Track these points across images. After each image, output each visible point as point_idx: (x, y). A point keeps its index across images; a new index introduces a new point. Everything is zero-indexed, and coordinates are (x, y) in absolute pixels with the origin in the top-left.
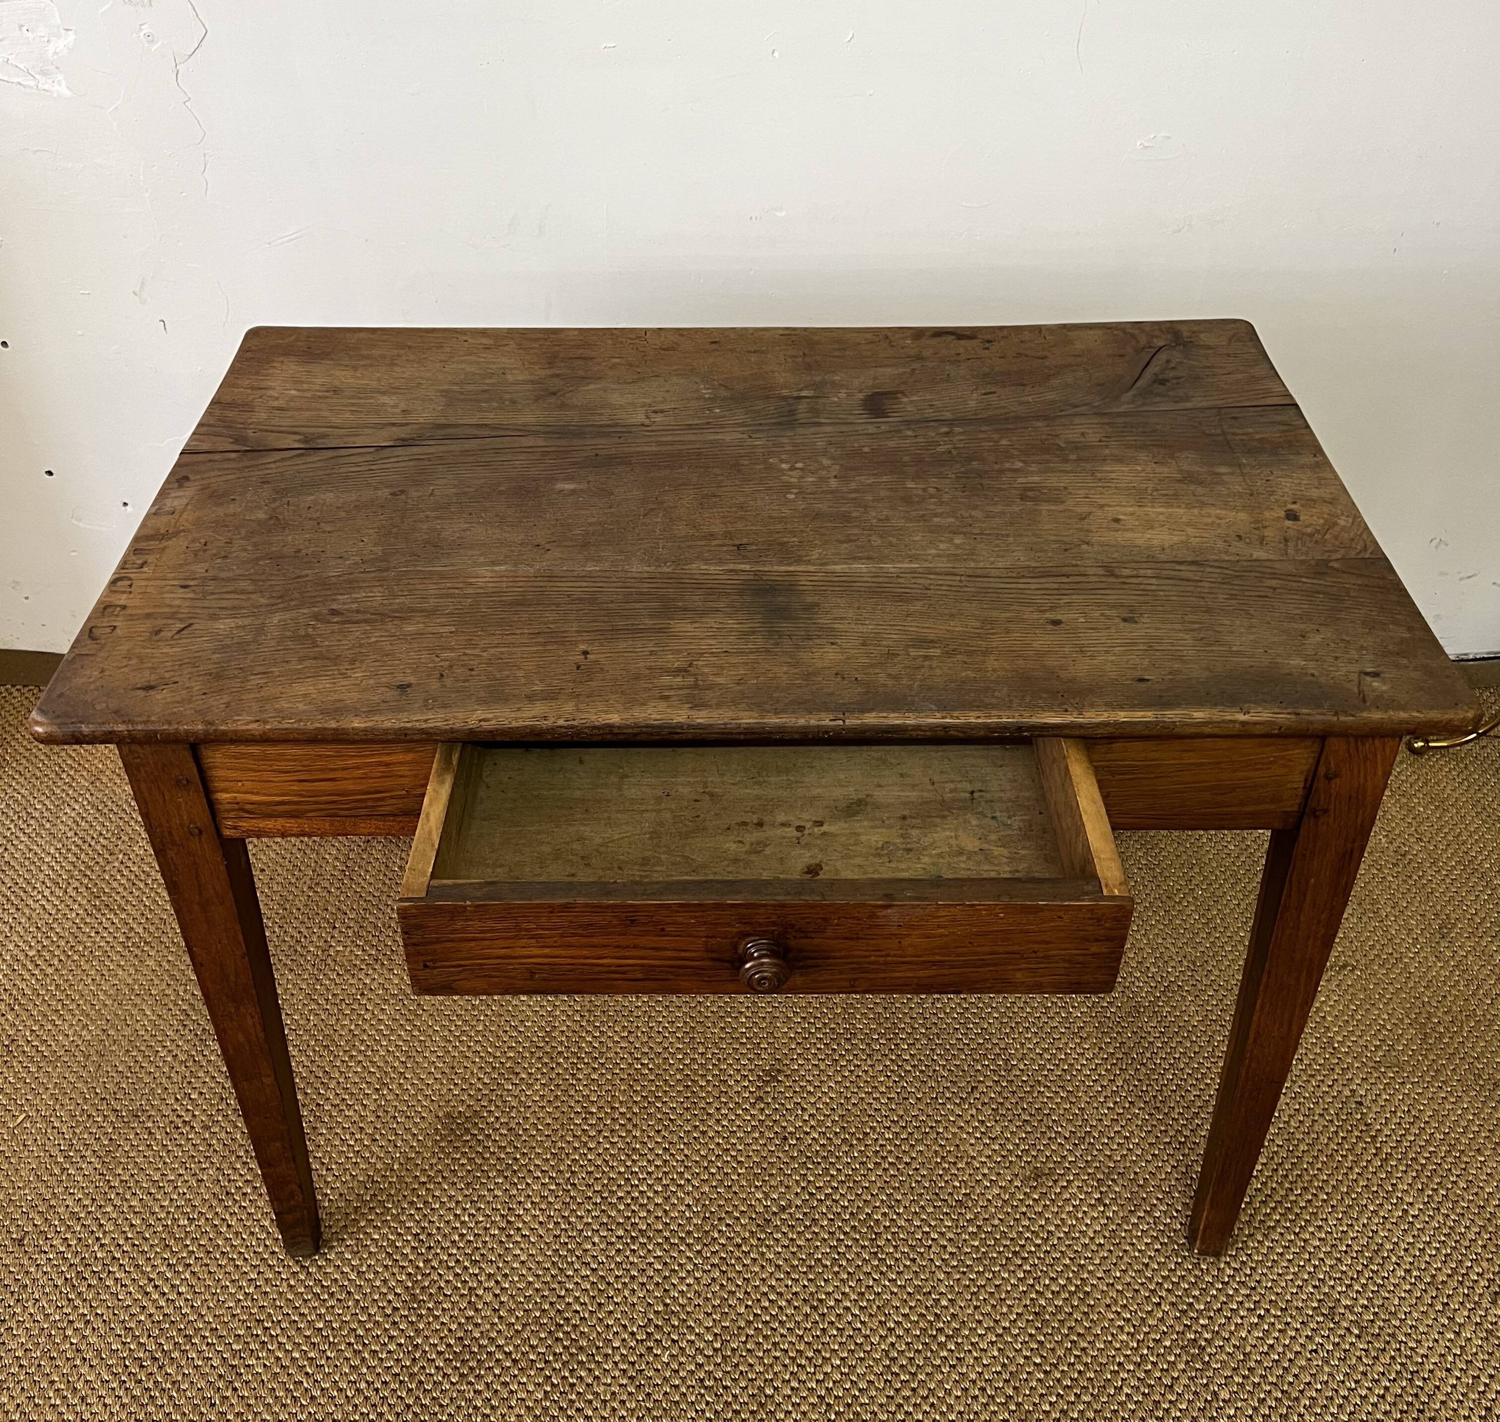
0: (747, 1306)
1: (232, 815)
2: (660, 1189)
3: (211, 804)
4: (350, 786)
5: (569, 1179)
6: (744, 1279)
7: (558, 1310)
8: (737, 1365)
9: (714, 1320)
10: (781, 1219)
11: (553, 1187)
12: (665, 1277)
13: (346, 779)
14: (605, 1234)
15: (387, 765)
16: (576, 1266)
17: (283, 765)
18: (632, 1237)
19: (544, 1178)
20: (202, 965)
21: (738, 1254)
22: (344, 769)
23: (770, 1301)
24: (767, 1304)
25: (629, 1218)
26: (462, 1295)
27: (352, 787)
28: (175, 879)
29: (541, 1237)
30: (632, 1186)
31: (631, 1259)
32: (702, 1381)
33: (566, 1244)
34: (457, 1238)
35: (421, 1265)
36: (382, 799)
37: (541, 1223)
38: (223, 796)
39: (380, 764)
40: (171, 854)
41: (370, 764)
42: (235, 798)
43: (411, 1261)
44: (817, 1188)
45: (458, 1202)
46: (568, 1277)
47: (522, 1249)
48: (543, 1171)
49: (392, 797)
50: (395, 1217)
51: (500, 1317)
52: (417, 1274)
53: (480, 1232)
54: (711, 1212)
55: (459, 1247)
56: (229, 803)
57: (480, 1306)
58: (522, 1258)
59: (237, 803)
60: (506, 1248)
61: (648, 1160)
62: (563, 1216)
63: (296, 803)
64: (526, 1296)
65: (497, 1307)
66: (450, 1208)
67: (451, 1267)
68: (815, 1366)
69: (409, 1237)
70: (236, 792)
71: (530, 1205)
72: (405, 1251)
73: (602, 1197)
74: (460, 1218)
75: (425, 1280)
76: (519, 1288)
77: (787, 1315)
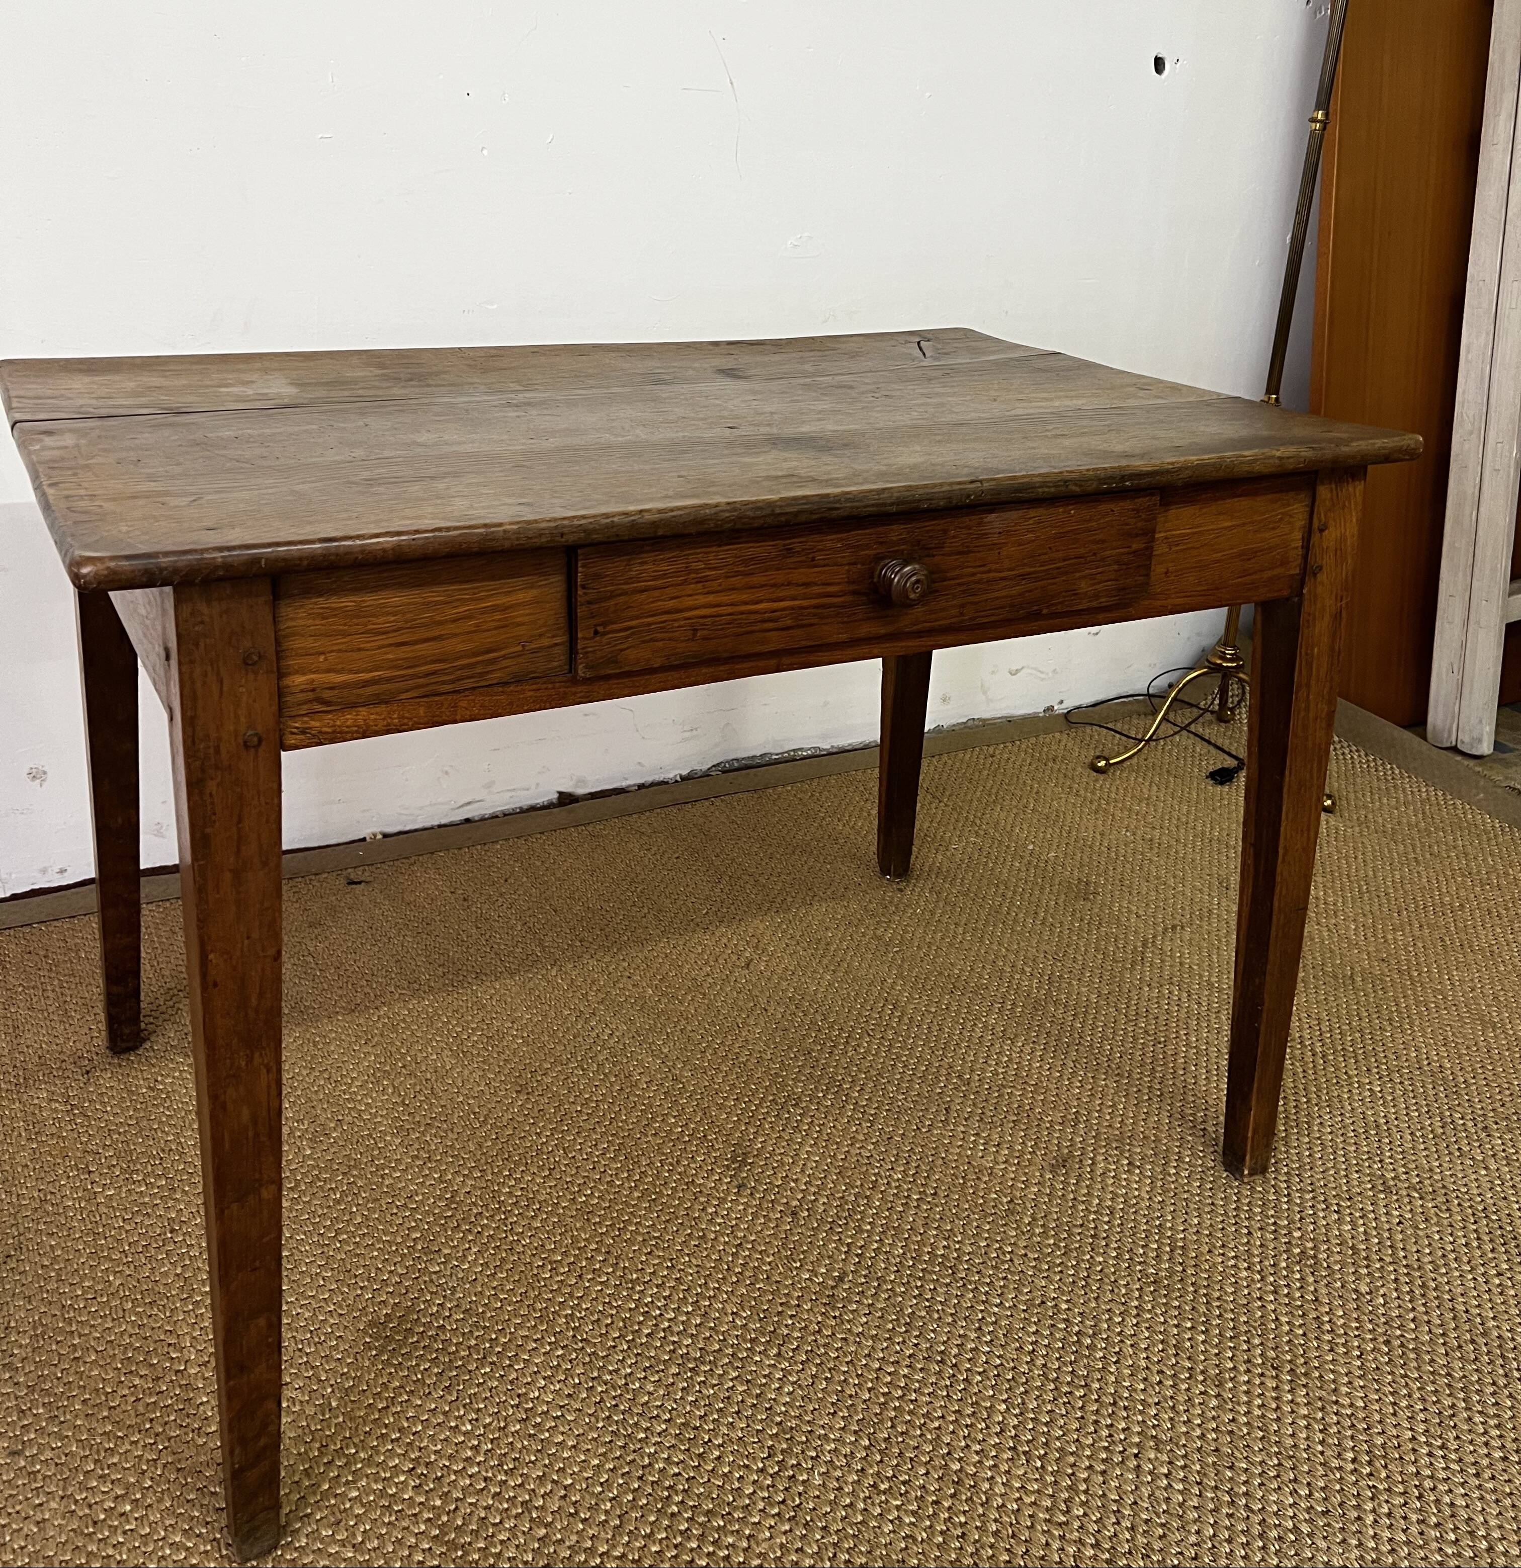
0: (869, 1390)
1: (304, 709)
2: (690, 1309)
3: (281, 693)
4: (460, 646)
5: (574, 1336)
6: (847, 1363)
7: (653, 1482)
8: (901, 1454)
9: (843, 1417)
10: (845, 1290)
11: (560, 1352)
12: (758, 1396)
13: (455, 635)
14: (657, 1378)
15: (505, 608)
16: (644, 1425)
17: (381, 622)
18: (691, 1370)
19: (543, 1346)
20: (215, 985)
21: (821, 1341)
22: (454, 621)
23: (889, 1374)
24: (889, 1379)
25: (674, 1351)
26: (517, 1516)
27: (461, 647)
28: (208, 830)
29: (579, 1410)
30: (655, 1318)
31: (705, 1391)
32: (875, 1486)
33: (616, 1405)
34: (469, 1453)
35: (438, 1503)
36: (493, 661)
37: (569, 1395)
38: (296, 680)
39: (495, 609)
40: (212, 786)
41: (484, 611)
42: (313, 681)
43: (421, 1503)
44: (860, 1248)
45: (445, 1413)
46: (640, 1440)
47: (563, 1433)
48: (535, 1341)
49: (504, 657)
50: (368, 1462)
51: (583, 1521)
52: (439, 1517)
53: (496, 1435)
54: (764, 1311)
55: (479, 1464)
56: (302, 691)
57: (550, 1520)
58: (570, 1443)
59: (313, 690)
60: (542, 1440)
61: (657, 1286)
62: (593, 1379)
63: (389, 680)
64: (602, 1484)
65: (572, 1511)
66: (439, 1424)
67: (482, 1490)
68: (984, 1420)
69: (402, 1478)
70: (314, 673)
71: (543, 1382)
72: (406, 1497)
73: (628, 1342)
74: (460, 1431)
75: (455, 1519)
76: (587, 1479)
77: (918, 1381)
